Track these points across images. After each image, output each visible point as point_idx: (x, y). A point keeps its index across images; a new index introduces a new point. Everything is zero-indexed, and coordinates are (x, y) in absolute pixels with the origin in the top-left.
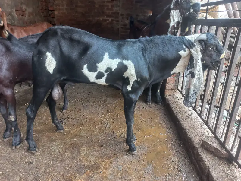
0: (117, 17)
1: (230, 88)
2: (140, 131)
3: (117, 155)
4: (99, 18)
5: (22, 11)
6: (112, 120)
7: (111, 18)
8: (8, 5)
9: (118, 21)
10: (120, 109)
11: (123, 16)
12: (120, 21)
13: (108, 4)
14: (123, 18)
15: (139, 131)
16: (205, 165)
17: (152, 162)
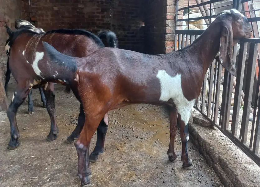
0: (109, 28)
2: (145, 123)
4: (89, 29)
6: (119, 119)
7: (102, 29)
10: (125, 110)
11: (115, 27)
13: (98, 15)
14: (115, 29)
16: (196, 132)
17: (158, 140)
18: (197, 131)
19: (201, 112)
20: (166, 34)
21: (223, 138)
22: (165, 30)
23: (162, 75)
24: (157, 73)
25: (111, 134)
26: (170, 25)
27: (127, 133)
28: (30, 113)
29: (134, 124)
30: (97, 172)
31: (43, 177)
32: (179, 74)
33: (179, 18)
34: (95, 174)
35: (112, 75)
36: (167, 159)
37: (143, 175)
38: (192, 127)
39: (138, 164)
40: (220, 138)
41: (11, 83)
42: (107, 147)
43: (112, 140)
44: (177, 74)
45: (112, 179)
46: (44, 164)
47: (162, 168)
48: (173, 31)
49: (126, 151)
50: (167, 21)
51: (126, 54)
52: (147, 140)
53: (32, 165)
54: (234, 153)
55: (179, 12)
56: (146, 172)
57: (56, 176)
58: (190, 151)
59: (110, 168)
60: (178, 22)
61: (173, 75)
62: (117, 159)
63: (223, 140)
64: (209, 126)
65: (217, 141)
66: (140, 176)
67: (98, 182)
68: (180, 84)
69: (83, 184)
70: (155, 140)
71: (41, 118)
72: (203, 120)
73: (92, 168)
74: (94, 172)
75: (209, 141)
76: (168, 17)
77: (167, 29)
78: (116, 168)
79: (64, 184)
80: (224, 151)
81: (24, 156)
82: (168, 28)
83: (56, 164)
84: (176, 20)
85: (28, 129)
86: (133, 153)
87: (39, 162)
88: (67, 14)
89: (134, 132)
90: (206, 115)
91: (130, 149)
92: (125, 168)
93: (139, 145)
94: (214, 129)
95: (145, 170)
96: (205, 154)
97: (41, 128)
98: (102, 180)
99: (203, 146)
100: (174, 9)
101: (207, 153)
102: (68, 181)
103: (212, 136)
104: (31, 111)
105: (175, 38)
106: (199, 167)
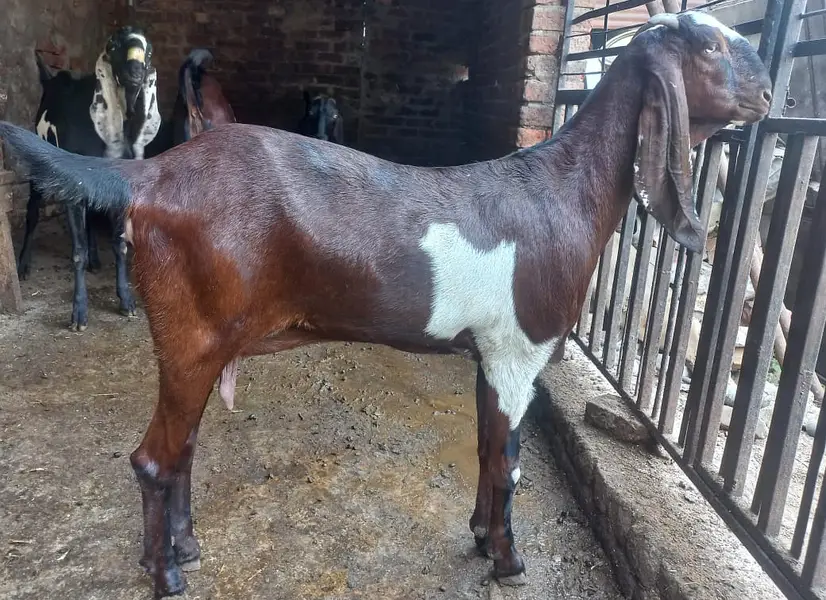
0: (354, 83)
1: (698, 299)
2: (420, 402)
4: (294, 84)
5: (54, 53)
6: (337, 375)
7: (333, 86)
8: (17, 33)
9: (356, 95)
10: (362, 349)
11: (372, 80)
12: (363, 94)
13: (325, 40)
14: (372, 86)
15: (418, 400)
16: (587, 458)
17: (450, 466)
18: (593, 454)
19: (618, 385)
20: (525, 102)
21: (688, 494)
22: (523, 91)
23: (442, 243)
24: (424, 231)
25: (297, 424)
26: (538, 73)
27: (353, 428)
28: (74, 329)
29: (382, 399)
30: (222, 553)
31: (51, 542)
32: (509, 241)
33: (572, 51)
34: (212, 559)
35: (250, 226)
36: (472, 543)
37: (371, 588)
38: (578, 438)
39: (365, 545)
40: (676, 491)
41: (55, 233)
42: (276, 467)
43: (297, 445)
44: (503, 244)
45: (264, 586)
46: (65, 501)
47: (445, 571)
48: (547, 95)
49: (336, 492)
50: (529, 58)
51: (311, 151)
52: (414, 461)
53: (31, 497)
54: (724, 562)
55: (575, 28)
56: (385, 579)
57: (90, 545)
58: (559, 522)
59: (266, 546)
60: (570, 63)
61: (485, 245)
62: (300, 517)
63: (687, 504)
64: (640, 442)
65: (663, 503)
66: (363, 590)
67: (216, 591)
68: (509, 281)
69: (160, 592)
70: (442, 467)
71: (104, 345)
72: (621, 418)
73: (210, 535)
74: (211, 552)
75: (631, 500)
76: (534, 47)
77: (527, 88)
78: (288, 550)
79: (107, 579)
80: (684, 549)
81: (16, 464)
82: (532, 81)
83: (101, 505)
84: (564, 54)
85: (54, 379)
86: (355, 501)
87: (53, 491)
88: (232, 36)
89: (374, 428)
90: (635, 399)
91: (349, 485)
92: (317, 555)
93: (382, 474)
94: (659, 455)
95: (383, 572)
96: (613, 543)
97: (92, 378)
98: (229, 586)
99: (607, 511)
100: (557, 19)
101: (619, 544)
102: (120, 572)
103: (647, 482)
104: (80, 322)
105: (553, 119)
106: (581, 589)
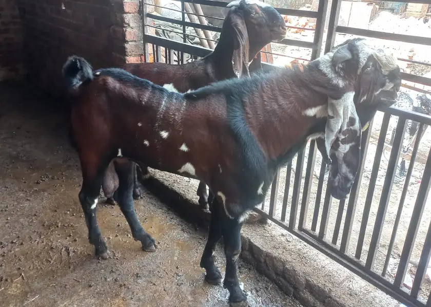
3: (125, 285)
20: (127, 42)
21: (288, 238)
22: (124, 35)
26: (131, 25)
48: (138, 37)
50: (125, 15)
60: (148, 19)
63: (290, 243)
65: (285, 248)
75: (277, 254)
76: (126, 9)
77: (127, 33)
82: (129, 29)
84: (145, 13)
93: (151, 292)
96: (273, 274)
99: (265, 261)
105: (144, 49)
